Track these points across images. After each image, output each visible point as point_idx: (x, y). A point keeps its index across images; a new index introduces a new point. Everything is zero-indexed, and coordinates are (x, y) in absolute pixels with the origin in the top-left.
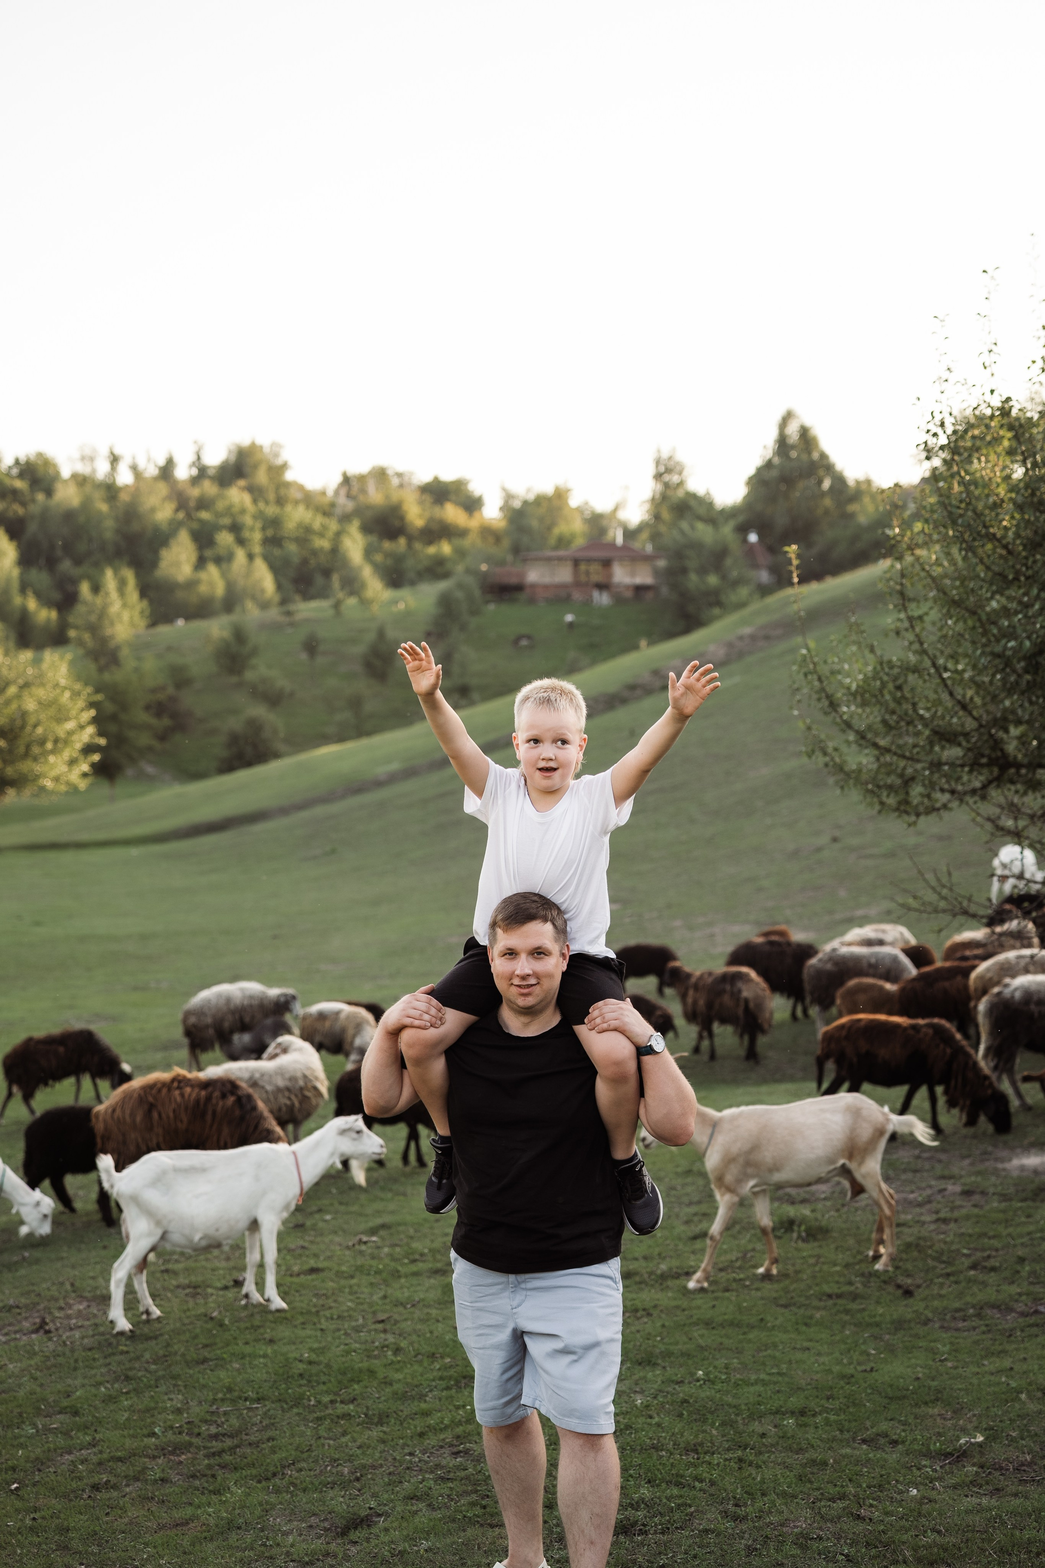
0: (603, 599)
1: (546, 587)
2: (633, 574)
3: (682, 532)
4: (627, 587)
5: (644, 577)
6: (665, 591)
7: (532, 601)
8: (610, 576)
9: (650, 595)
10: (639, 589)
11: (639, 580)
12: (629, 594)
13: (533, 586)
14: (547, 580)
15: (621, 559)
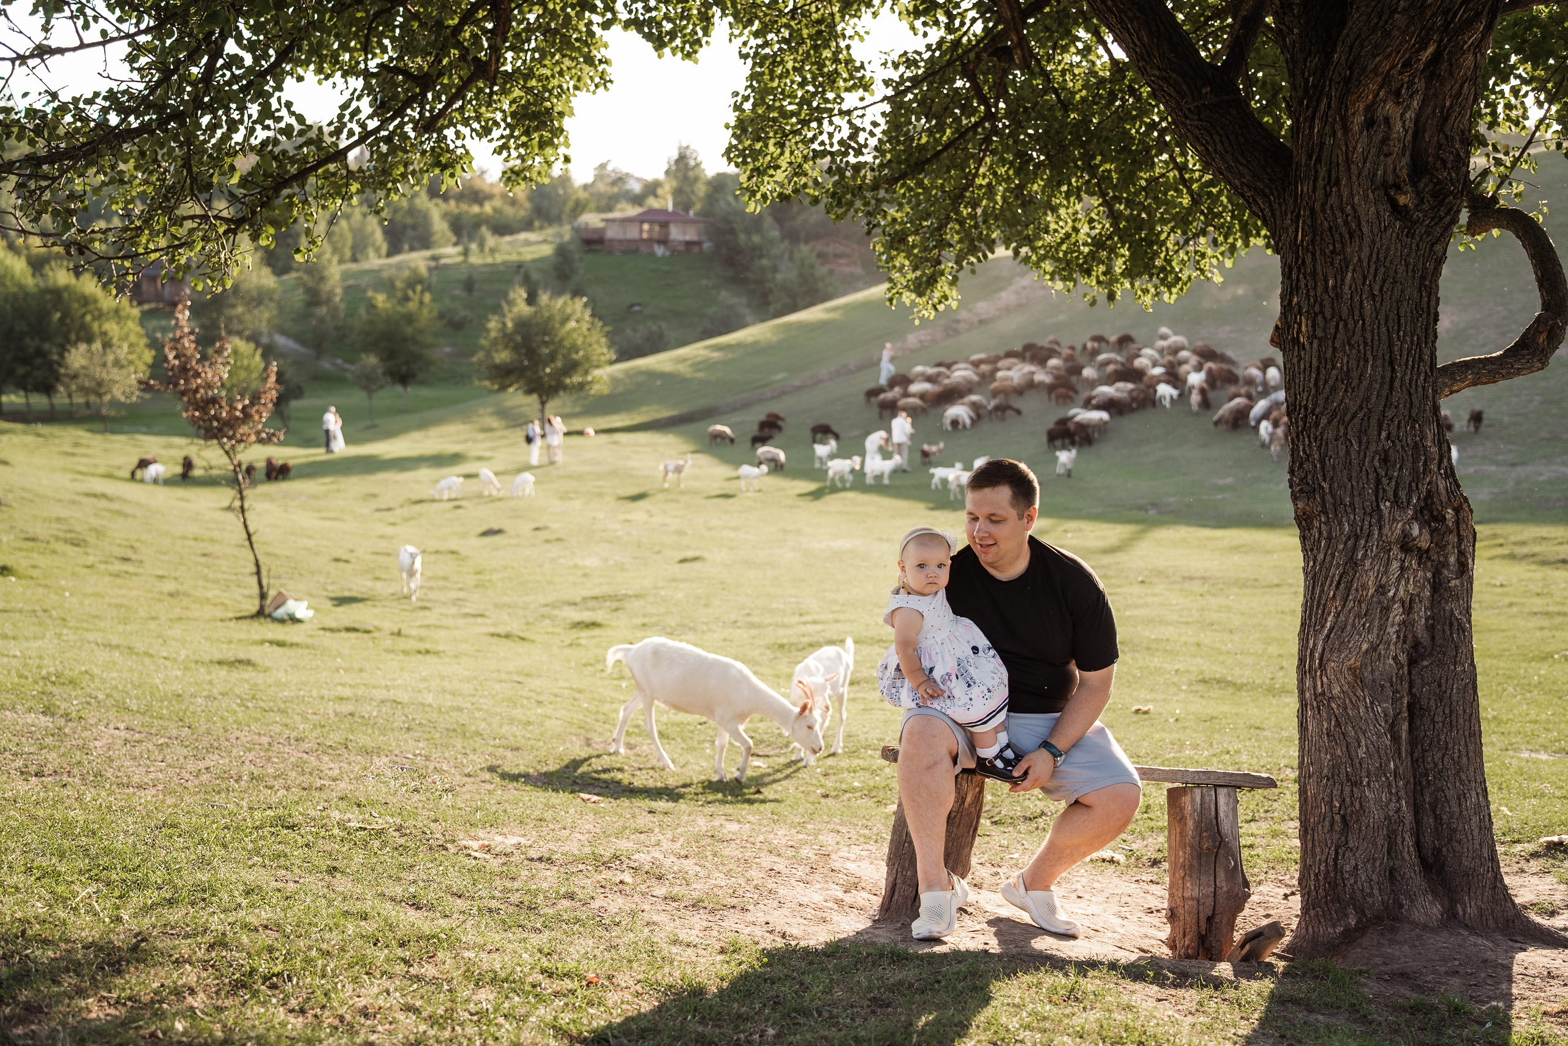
0: (659, 251)
1: (620, 241)
2: (684, 233)
3: (729, 204)
4: (680, 242)
5: (691, 235)
6: (707, 246)
7: (610, 252)
8: (668, 234)
9: (696, 249)
10: (689, 244)
11: (688, 238)
12: (681, 248)
13: (611, 240)
14: (621, 236)
15: (676, 222)
